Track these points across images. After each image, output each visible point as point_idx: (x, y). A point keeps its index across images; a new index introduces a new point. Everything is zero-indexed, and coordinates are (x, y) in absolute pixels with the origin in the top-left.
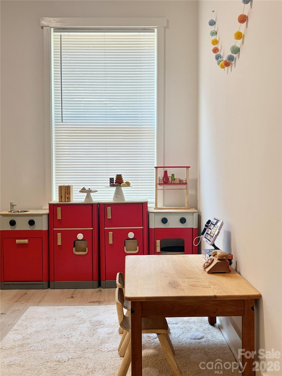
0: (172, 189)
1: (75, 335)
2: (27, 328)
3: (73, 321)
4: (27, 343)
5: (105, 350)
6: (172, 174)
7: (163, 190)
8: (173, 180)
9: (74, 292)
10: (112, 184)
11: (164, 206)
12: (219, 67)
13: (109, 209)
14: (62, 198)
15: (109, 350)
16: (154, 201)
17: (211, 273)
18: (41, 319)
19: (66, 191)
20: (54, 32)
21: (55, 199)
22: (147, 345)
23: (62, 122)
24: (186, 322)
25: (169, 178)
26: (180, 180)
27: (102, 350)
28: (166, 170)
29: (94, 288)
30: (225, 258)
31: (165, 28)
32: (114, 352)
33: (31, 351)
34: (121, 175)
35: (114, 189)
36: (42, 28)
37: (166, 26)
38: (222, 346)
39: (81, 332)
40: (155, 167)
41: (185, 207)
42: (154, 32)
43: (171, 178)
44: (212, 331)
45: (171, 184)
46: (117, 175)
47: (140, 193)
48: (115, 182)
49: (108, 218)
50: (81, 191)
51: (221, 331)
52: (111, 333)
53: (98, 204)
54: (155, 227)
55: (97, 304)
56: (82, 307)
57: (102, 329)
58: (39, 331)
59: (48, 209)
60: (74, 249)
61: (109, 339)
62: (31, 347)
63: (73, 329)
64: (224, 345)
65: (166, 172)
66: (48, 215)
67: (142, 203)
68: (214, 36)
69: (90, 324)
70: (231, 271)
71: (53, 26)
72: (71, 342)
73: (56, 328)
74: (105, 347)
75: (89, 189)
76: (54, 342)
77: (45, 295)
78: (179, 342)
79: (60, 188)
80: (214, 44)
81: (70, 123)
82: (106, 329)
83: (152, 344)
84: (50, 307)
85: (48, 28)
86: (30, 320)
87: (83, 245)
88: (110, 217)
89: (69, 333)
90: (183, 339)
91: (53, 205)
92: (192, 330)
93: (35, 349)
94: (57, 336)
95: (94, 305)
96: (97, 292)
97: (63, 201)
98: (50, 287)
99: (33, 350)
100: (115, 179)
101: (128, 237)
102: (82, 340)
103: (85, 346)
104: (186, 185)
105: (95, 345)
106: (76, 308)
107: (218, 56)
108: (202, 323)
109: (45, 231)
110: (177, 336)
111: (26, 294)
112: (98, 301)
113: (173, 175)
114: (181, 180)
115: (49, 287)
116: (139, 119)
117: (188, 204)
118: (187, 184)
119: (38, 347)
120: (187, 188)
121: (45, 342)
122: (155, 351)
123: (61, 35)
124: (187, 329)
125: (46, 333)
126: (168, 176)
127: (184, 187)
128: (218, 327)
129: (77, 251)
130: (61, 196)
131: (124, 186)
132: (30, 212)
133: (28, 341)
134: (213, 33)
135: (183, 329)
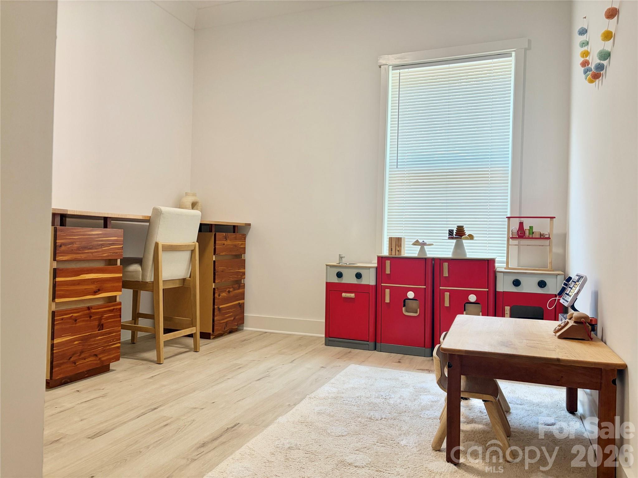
0: (530, 245)
1: (394, 397)
2: (344, 384)
3: (394, 384)
4: (340, 397)
5: (425, 416)
6: (530, 226)
7: (517, 246)
8: (532, 233)
9: (402, 357)
10: (451, 236)
11: (518, 266)
12: (587, 82)
13: (446, 265)
14: (392, 250)
15: (430, 417)
16: (505, 260)
17: (562, 338)
18: (361, 377)
19: (397, 243)
20: (392, 70)
21: (385, 252)
22: (477, 420)
23: (397, 168)
24: (535, 405)
25: (526, 231)
26: (540, 234)
27: (421, 416)
28: (522, 222)
29: (426, 355)
30: (583, 320)
31: (526, 50)
32: (435, 420)
33: (343, 404)
34: (462, 227)
35: (454, 241)
36: (380, 67)
37: (527, 46)
38: (580, 437)
39: (401, 396)
40: (507, 217)
41: (548, 268)
42: (511, 56)
43: (528, 231)
44: (569, 420)
45: (529, 238)
46: (458, 226)
47: (487, 249)
48: (455, 235)
49: (444, 276)
50: (414, 244)
51: (582, 421)
52: (436, 402)
53: (433, 259)
54: (504, 291)
55: (426, 371)
56: (408, 372)
57: (426, 396)
58: (356, 388)
59: (377, 263)
60: (404, 309)
61: (432, 406)
62: (344, 400)
63: (392, 391)
64: (582, 437)
65: (521, 224)
66: (377, 268)
67: (488, 260)
68: (584, 47)
69: (414, 389)
70: (593, 339)
71: (391, 63)
72: (388, 403)
73: (374, 388)
74: (425, 414)
75: (423, 241)
76: (370, 400)
77: (370, 356)
78: (520, 424)
79: (391, 239)
80: (583, 57)
81: (406, 169)
82: (430, 397)
83: (484, 421)
84: (372, 367)
85: (387, 66)
86: (349, 376)
87: (415, 304)
88: (447, 275)
89: (387, 394)
90: (527, 422)
91: (382, 257)
92: (541, 414)
93: (348, 404)
94: (374, 396)
95: (422, 373)
96: (429, 361)
97: (393, 254)
98: (377, 349)
99: (346, 404)
100: (455, 232)
101: (469, 300)
102: (400, 403)
103: (403, 409)
104: (548, 241)
105: (414, 410)
106: (400, 373)
107: (588, 70)
108: (557, 409)
109: (372, 286)
110: (518, 417)
111: (350, 352)
112: (428, 370)
113: (531, 228)
114: (542, 234)
115: (375, 349)
116: (489, 161)
117: (551, 264)
118: (550, 239)
119: (351, 402)
120: (550, 245)
121: (360, 398)
122: (485, 427)
123: (400, 73)
124: (534, 412)
125: (363, 391)
126: (525, 228)
127: (547, 242)
128: (580, 417)
129: (407, 311)
130: (392, 249)
131: (466, 239)
132: (358, 265)
133: (343, 395)
134: (583, 44)
135: (529, 412)
